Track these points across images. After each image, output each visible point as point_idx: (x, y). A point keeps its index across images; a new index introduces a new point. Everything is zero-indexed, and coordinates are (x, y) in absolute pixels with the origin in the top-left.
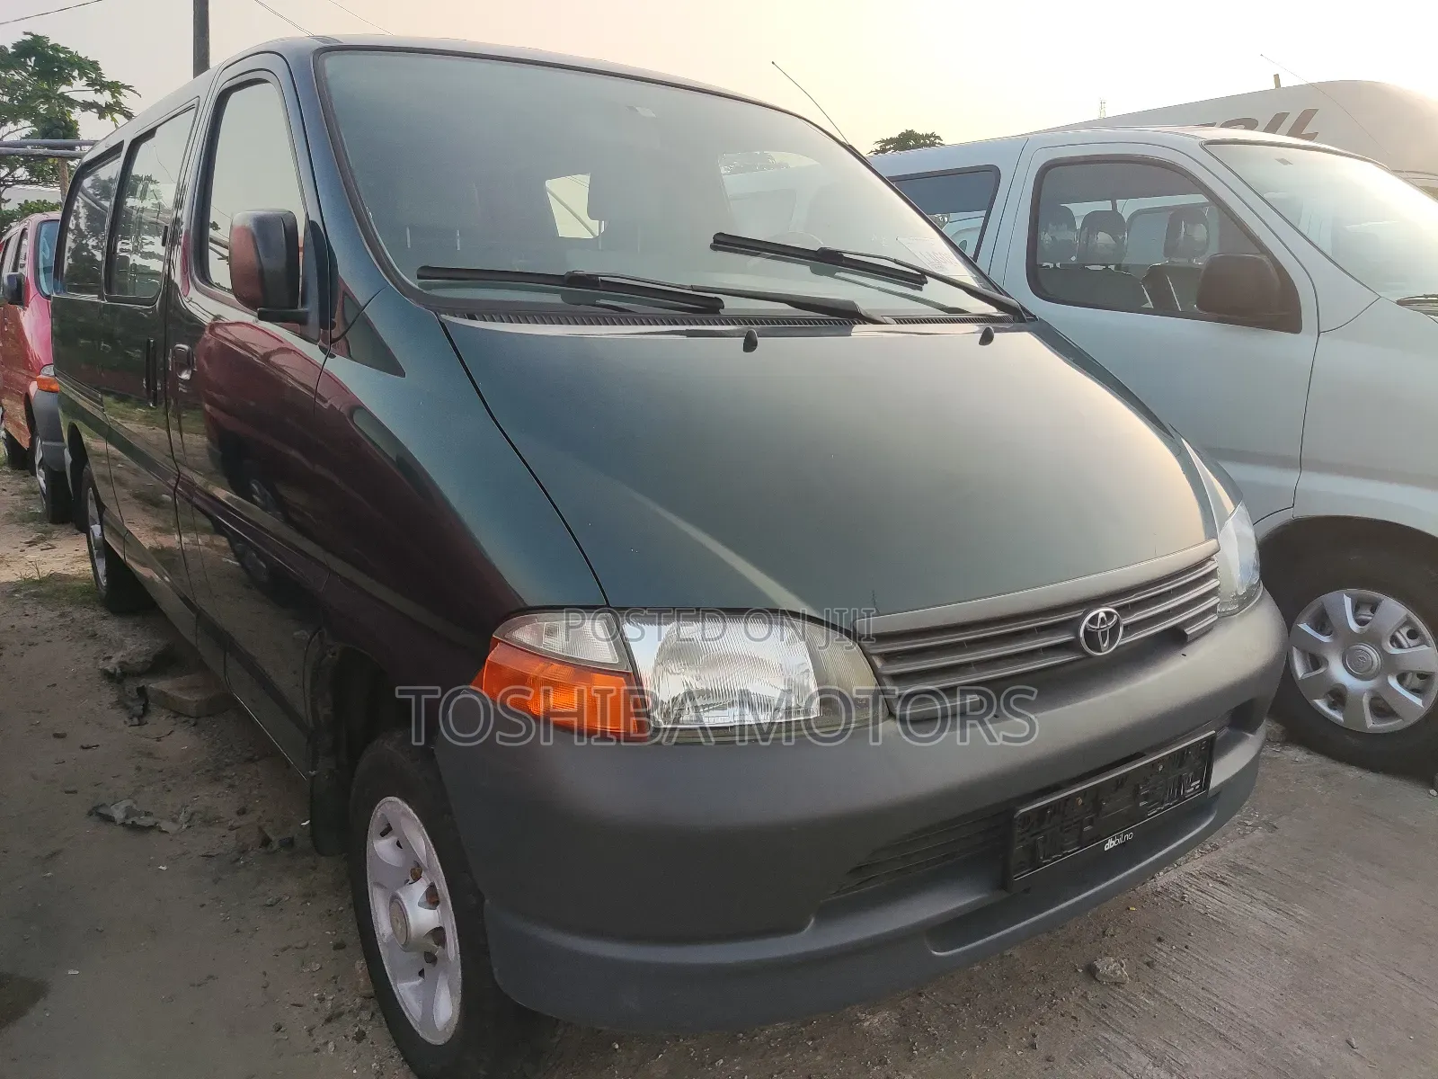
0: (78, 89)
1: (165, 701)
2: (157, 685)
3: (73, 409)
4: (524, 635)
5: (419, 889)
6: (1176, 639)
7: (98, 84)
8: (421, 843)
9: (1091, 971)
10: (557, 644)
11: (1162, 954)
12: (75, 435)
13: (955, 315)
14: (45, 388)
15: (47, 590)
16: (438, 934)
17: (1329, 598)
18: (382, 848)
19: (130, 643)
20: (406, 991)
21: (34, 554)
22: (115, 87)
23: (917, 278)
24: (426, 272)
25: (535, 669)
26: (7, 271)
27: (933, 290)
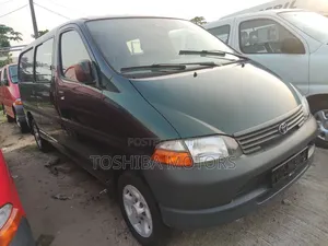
0: (9, 34)
1: (61, 170)
2: (59, 167)
3: (27, 108)
4: (163, 147)
5: (138, 204)
6: (297, 127)
7: (13, 33)
8: (138, 195)
9: (283, 203)
10: (170, 148)
11: (297, 196)
12: (29, 113)
13: (233, 62)
14: (17, 104)
15: (26, 149)
16: (144, 213)
17: (319, 113)
18: (127, 196)
19: (51, 158)
20: (136, 226)
21: (21, 141)
22: (17, 33)
23: (223, 54)
24: (122, 69)
25: (166, 153)
26: (2, 79)
27: (227, 56)
